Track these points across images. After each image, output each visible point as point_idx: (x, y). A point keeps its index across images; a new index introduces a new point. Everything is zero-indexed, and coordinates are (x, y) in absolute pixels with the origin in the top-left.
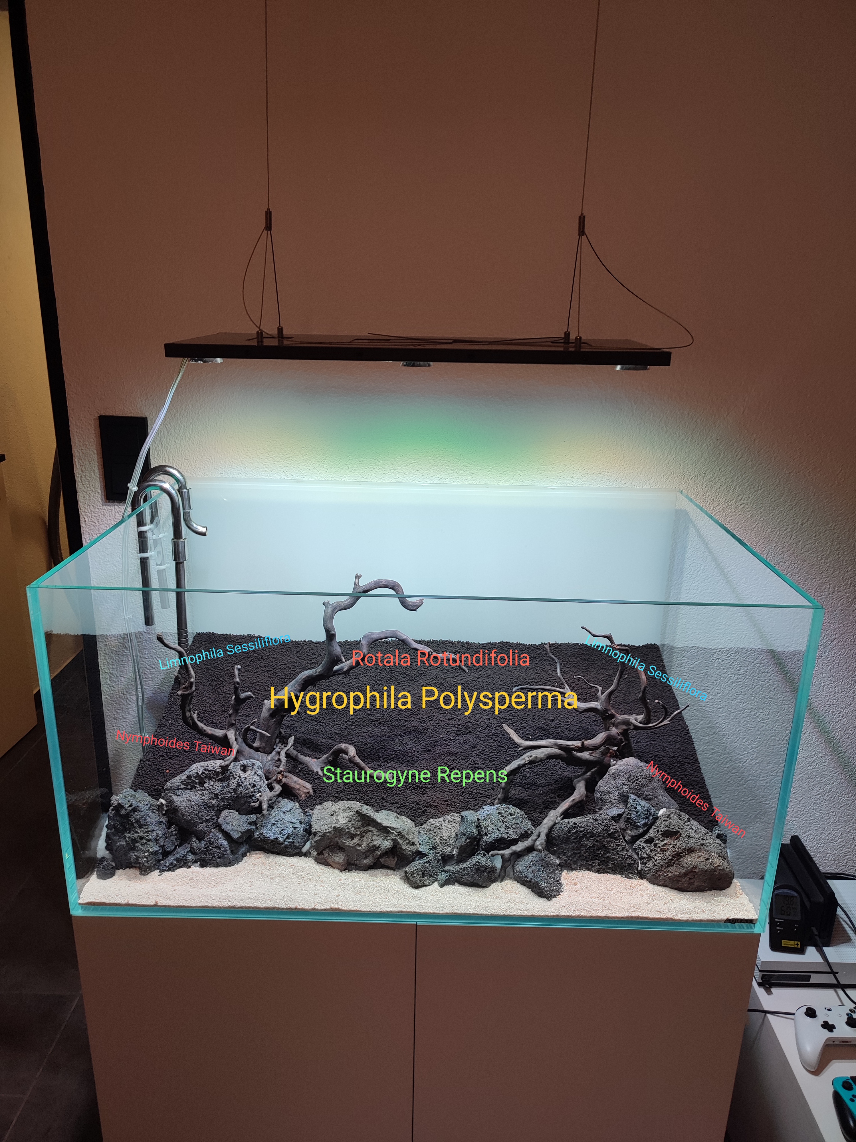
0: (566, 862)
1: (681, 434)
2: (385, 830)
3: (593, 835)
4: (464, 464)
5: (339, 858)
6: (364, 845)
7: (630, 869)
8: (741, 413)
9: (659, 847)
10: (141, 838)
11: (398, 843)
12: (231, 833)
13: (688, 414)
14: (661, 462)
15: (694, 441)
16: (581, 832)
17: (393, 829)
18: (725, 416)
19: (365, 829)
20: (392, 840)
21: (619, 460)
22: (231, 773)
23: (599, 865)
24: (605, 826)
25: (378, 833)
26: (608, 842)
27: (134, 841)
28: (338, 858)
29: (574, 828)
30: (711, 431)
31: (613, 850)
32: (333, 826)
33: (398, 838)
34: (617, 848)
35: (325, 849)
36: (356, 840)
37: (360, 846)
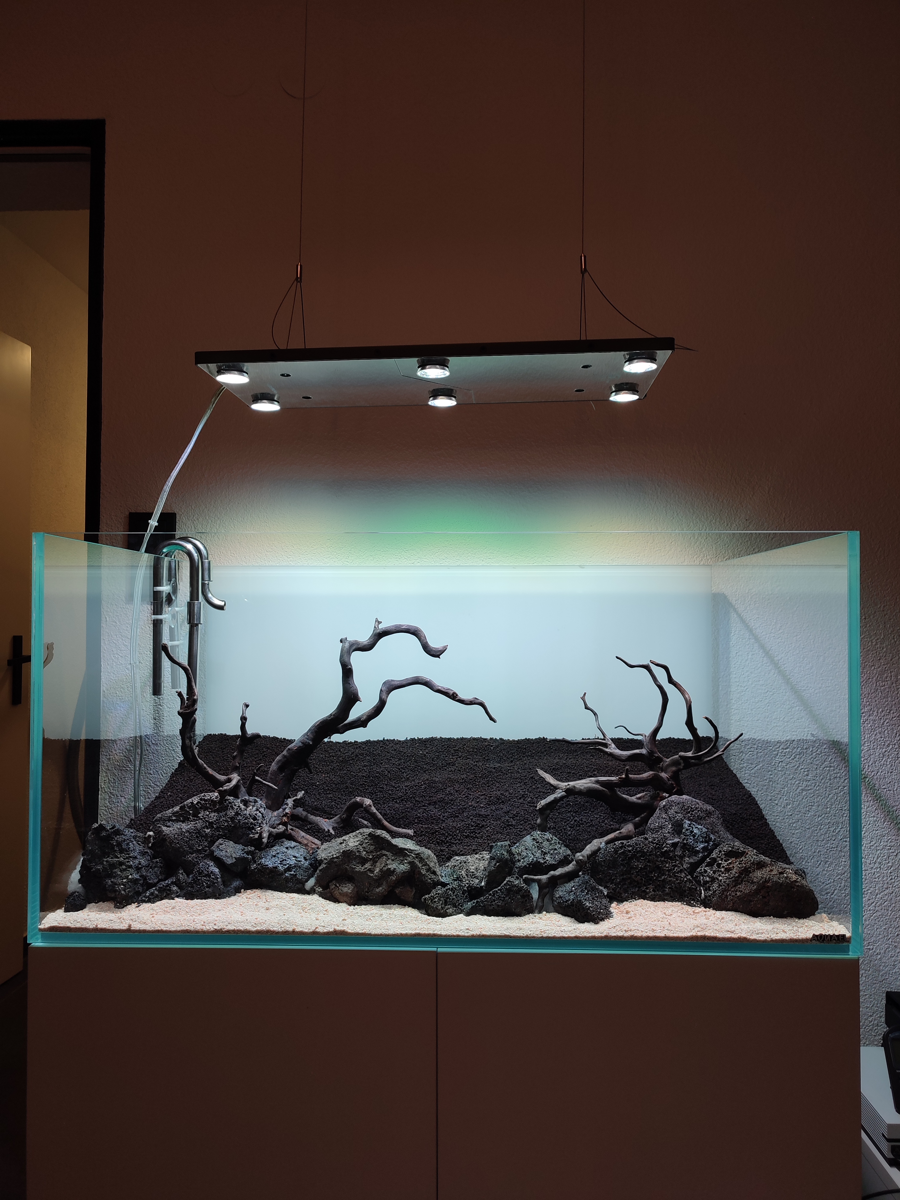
0: (615, 891)
1: (708, 515)
2: (400, 853)
3: (644, 854)
4: (491, 551)
5: (348, 888)
6: (377, 870)
7: (691, 896)
8: (767, 492)
9: (723, 867)
10: (121, 864)
11: (416, 866)
12: (224, 859)
13: (714, 495)
14: (693, 544)
15: (723, 522)
16: (630, 851)
17: (411, 851)
18: (751, 496)
19: (378, 853)
20: (410, 863)
21: (649, 544)
22: (230, 803)
23: (653, 891)
24: (657, 844)
25: (393, 858)
26: (662, 862)
27: (113, 866)
28: (346, 888)
29: (621, 848)
30: (739, 511)
31: (669, 871)
32: (341, 851)
33: (417, 861)
34: (674, 869)
35: (331, 881)
36: (368, 865)
37: (372, 872)
